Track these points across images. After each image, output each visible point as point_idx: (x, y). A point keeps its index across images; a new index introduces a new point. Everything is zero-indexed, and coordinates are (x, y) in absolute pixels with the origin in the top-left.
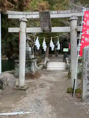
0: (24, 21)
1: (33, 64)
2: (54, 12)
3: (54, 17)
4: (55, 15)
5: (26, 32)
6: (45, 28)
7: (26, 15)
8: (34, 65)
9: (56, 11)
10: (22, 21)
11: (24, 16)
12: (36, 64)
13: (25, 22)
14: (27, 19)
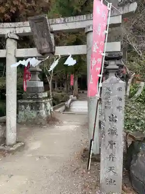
0: (11, 39)
2: (58, 20)
3: (59, 29)
4: (61, 25)
5: (15, 56)
7: (15, 28)
9: (62, 19)
10: (8, 37)
11: (12, 30)
12: (49, 105)
13: (14, 39)
14: (17, 34)
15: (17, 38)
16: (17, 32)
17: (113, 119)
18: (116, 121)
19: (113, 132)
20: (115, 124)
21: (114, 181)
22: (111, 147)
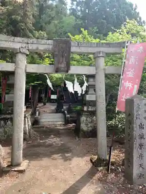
0: (22, 53)
7: (28, 43)
10: (20, 52)
11: (24, 45)
13: (25, 54)
14: (28, 50)
16: (30, 48)
17: (141, 127)
20: (143, 130)
21: (143, 175)
22: (141, 149)
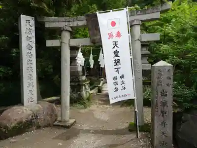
0: (66, 30)
1: (84, 87)
5: (69, 45)
6: (95, 38)
7: (70, 21)
8: (86, 89)
12: (87, 87)
14: (71, 27)
15: (71, 30)
16: (71, 25)
17: (164, 94)
18: (166, 95)
19: (164, 104)
20: (166, 98)
21: (166, 143)
22: (163, 116)
